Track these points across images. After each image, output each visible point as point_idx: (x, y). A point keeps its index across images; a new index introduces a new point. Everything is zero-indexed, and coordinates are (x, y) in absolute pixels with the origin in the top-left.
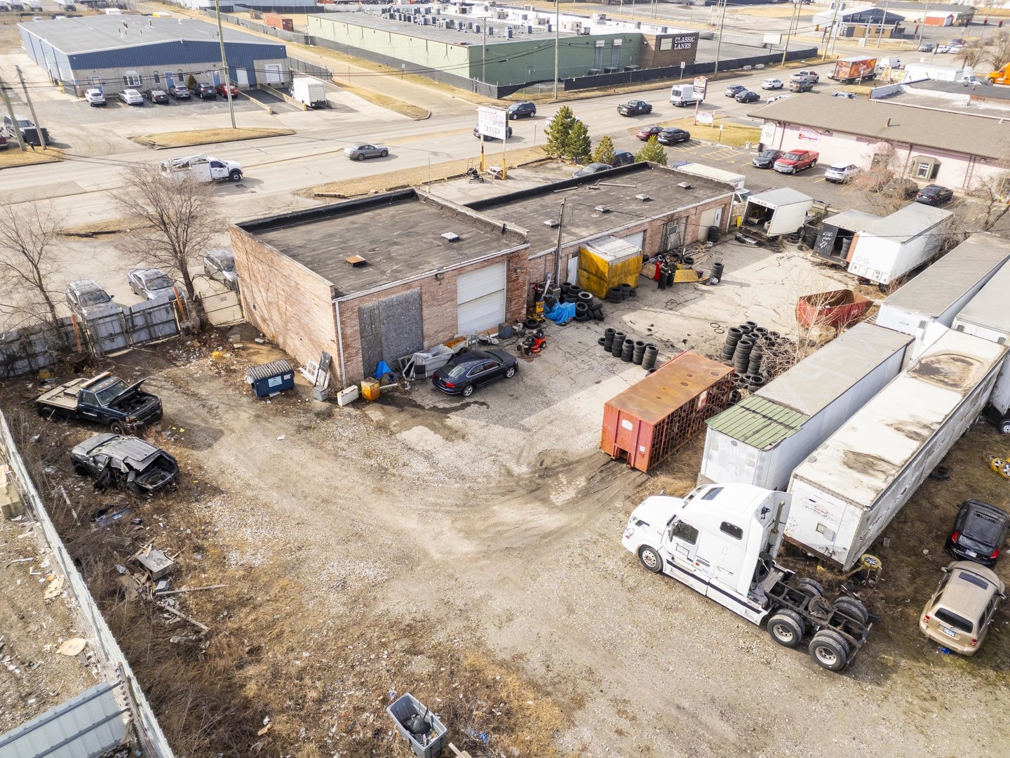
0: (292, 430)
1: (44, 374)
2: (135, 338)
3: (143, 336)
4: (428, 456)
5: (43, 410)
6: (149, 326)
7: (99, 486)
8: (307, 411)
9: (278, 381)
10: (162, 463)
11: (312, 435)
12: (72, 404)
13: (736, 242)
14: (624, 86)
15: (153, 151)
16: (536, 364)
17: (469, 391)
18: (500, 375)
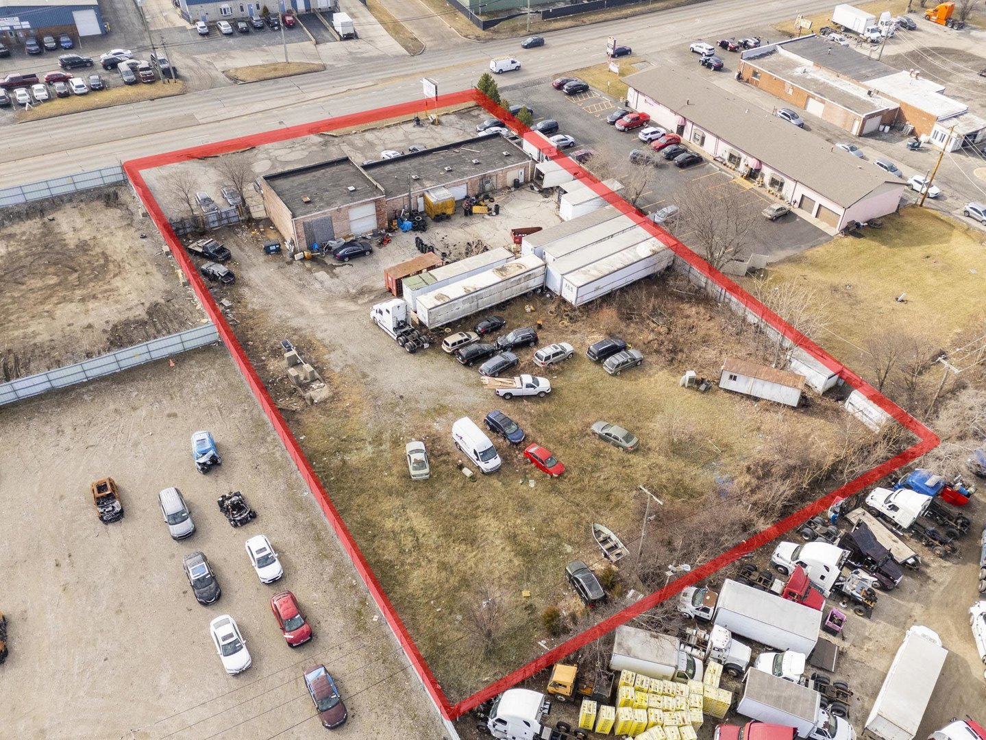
0: (276, 267)
1: (189, 236)
2: (223, 222)
3: (226, 222)
4: (322, 283)
5: (191, 251)
6: (228, 218)
7: (210, 280)
8: (283, 261)
9: (274, 248)
10: (229, 274)
11: (283, 270)
12: (200, 250)
13: (529, 189)
14: (596, 14)
15: (236, 85)
16: (382, 250)
17: (347, 259)
18: (362, 254)
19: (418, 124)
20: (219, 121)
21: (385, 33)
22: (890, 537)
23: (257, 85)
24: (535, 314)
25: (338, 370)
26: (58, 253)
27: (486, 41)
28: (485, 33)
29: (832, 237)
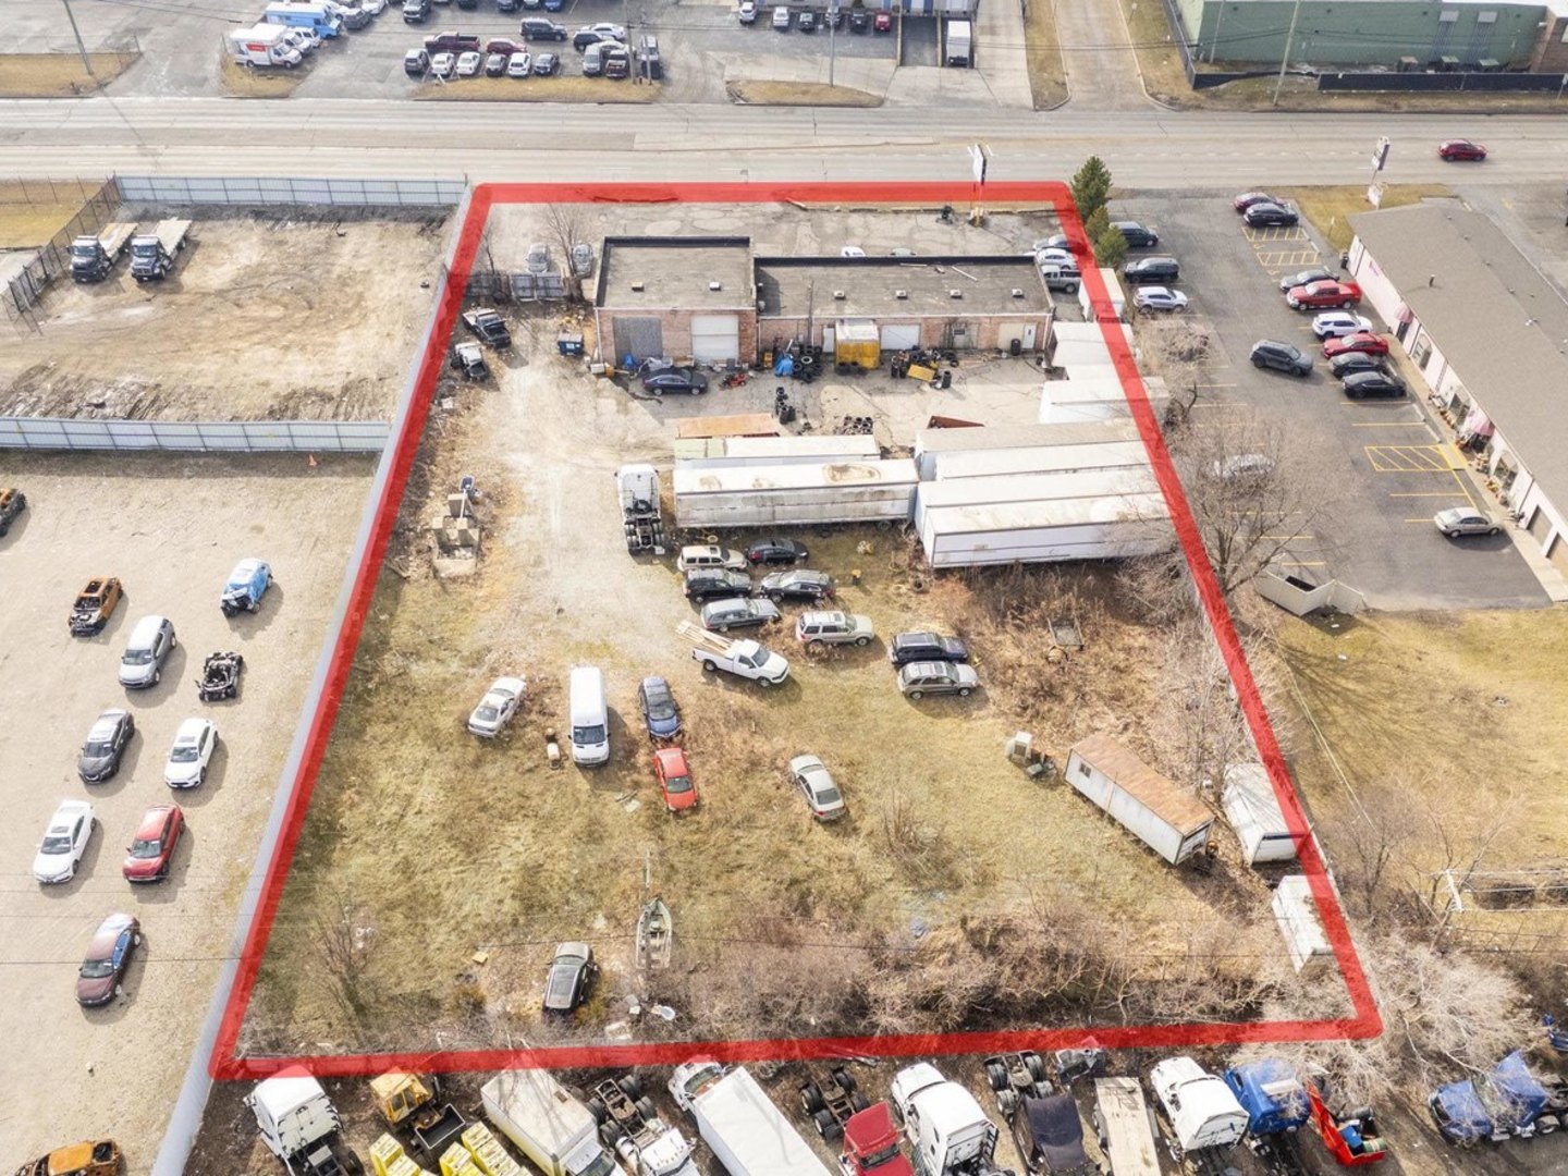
0: (561, 375)
1: (482, 300)
2: (538, 292)
3: (542, 292)
4: (599, 415)
5: (460, 321)
6: (546, 288)
7: (452, 366)
8: (575, 369)
9: (572, 346)
10: (481, 366)
11: (564, 383)
13: (1033, 362)
14: (1434, 96)
15: (731, 106)
16: (723, 394)
17: (658, 392)
18: (686, 390)
19: (945, 218)
20: (660, 151)
21: (1022, 65)
22: (1144, 1151)
23: (762, 109)
24: (869, 558)
25: (510, 542)
26: (312, 280)
27: (1185, 108)
28: (1195, 94)
29: (1551, 602)
